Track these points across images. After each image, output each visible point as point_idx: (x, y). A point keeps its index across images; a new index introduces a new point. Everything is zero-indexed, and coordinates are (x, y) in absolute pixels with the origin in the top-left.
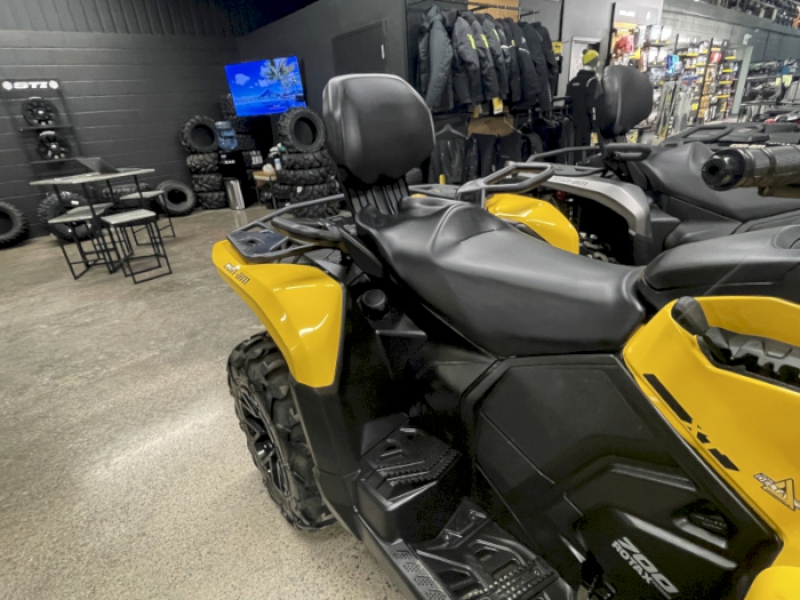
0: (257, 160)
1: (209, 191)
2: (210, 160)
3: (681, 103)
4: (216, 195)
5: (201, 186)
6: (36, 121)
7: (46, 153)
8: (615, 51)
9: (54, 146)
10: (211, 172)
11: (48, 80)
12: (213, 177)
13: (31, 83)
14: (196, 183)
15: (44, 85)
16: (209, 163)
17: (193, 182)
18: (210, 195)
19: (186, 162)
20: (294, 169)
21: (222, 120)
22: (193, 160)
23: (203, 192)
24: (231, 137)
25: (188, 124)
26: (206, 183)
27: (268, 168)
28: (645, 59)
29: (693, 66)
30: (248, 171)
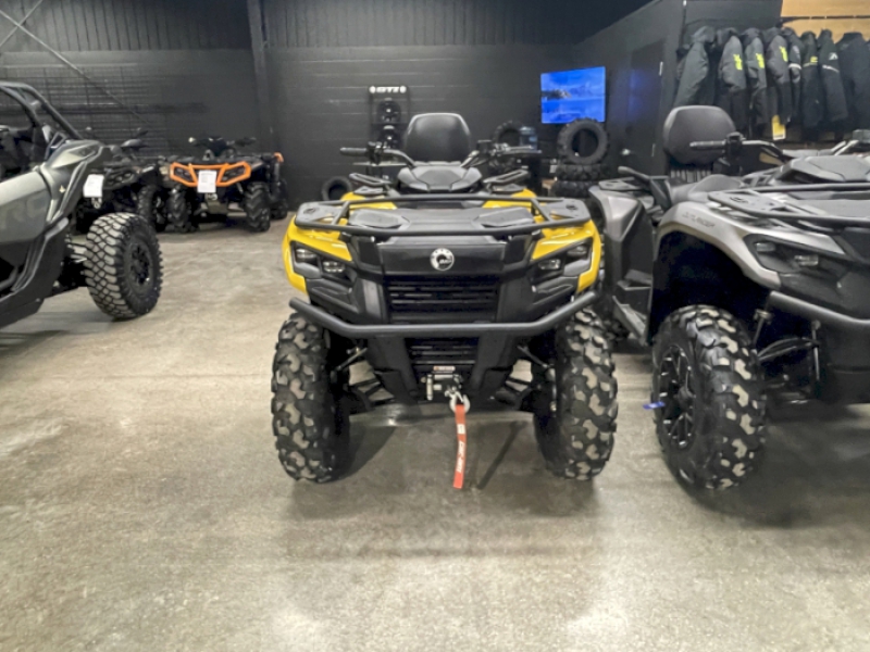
6: (383, 118)
9: (390, 138)
11: (400, 86)
13: (388, 88)
15: (396, 89)
21: (527, 126)
25: (500, 127)
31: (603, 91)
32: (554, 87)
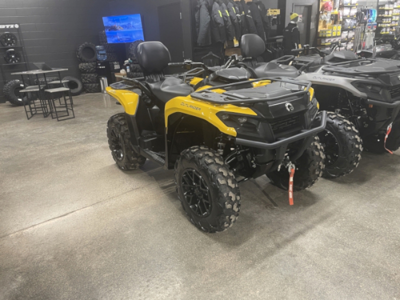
0: (117, 67)
1: (90, 82)
2: (92, 66)
3: (367, 39)
4: (94, 85)
5: (86, 80)
6: (6, 44)
7: (9, 60)
8: (322, 10)
9: (13, 57)
10: (92, 73)
11: (14, 24)
12: (92, 75)
13: (6, 25)
14: (84, 78)
15: (12, 26)
16: (92, 68)
17: (82, 78)
18: (91, 85)
19: (78, 67)
20: (136, 72)
21: (99, 45)
22: (82, 66)
23: (87, 83)
24: (104, 54)
25: (81, 46)
26: (89, 78)
27: (123, 71)
28: (341, 14)
29: (390, 15)
30: (112, 73)
31: (141, 26)
32: (111, 24)
